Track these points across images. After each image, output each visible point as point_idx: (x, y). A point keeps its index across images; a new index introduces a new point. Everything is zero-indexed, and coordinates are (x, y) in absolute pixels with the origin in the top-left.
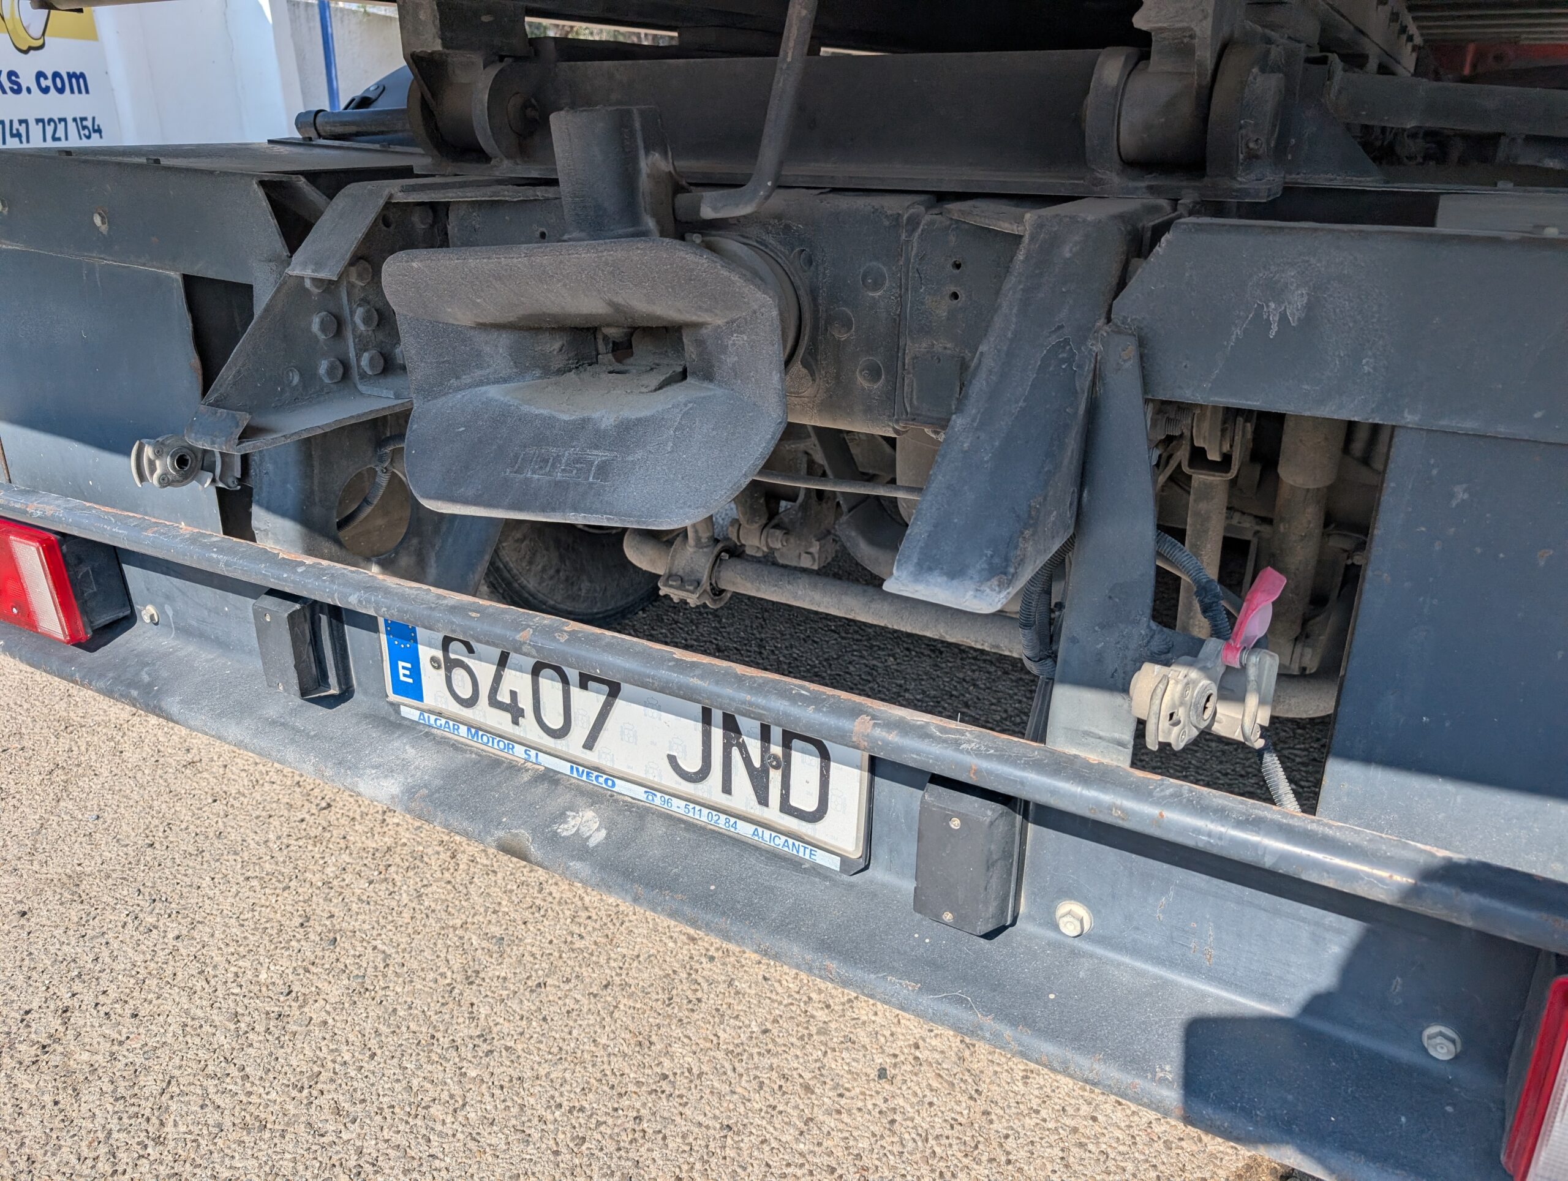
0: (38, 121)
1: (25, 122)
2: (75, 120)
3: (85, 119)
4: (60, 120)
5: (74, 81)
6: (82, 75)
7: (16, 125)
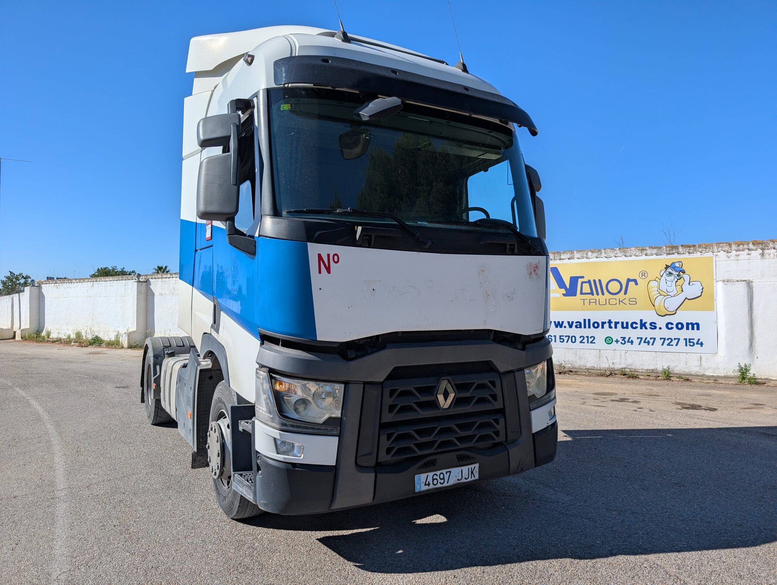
0: (661, 339)
5: (690, 326)
7: (648, 339)
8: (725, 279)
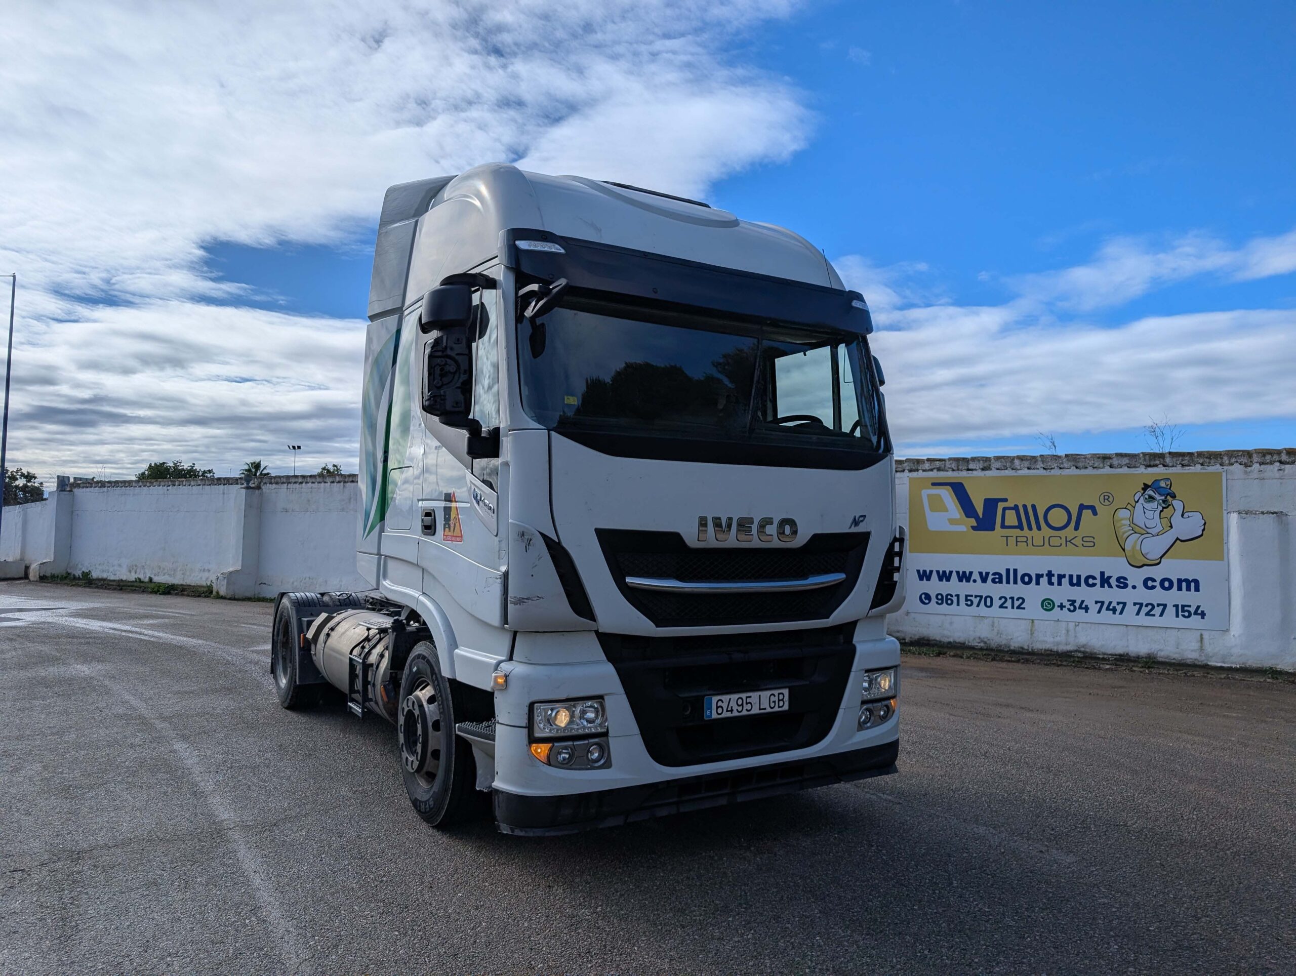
0: (1135, 604)
1: (1124, 604)
2: (1176, 606)
3: (1190, 606)
4: (1158, 605)
5: (1184, 584)
6: (1196, 582)
7: (1114, 604)
8: (1242, 508)
